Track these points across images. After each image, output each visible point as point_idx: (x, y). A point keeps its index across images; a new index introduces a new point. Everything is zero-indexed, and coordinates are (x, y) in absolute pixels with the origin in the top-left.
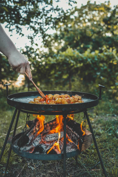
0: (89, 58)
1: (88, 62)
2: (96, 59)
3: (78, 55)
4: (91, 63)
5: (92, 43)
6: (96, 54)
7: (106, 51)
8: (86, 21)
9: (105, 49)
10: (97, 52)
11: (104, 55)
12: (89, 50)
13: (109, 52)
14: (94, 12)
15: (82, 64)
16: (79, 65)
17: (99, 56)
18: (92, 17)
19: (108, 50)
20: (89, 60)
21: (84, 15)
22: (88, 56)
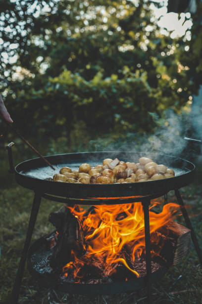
0: (102, 88)
1: (101, 95)
2: (114, 91)
3: (82, 84)
4: (105, 96)
5: (99, 62)
6: (112, 81)
7: (129, 76)
8: (86, 23)
9: (128, 73)
10: (114, 77)
11: (127, 83)
12: (100, 75)
13: (134, 77)
14: (98, 8)
15: (91, 100)
16: (85, 101)
17: (118, 84)
18: (95, 17)
19: (132, 74)
20: (102, 92)
21: (82, 13)
22: (99, 84)
